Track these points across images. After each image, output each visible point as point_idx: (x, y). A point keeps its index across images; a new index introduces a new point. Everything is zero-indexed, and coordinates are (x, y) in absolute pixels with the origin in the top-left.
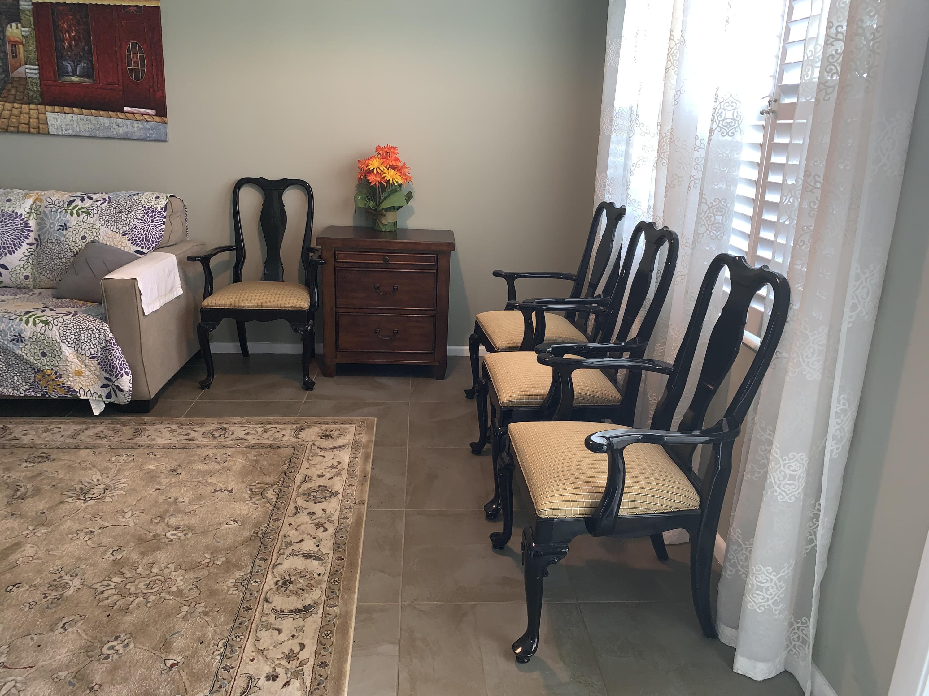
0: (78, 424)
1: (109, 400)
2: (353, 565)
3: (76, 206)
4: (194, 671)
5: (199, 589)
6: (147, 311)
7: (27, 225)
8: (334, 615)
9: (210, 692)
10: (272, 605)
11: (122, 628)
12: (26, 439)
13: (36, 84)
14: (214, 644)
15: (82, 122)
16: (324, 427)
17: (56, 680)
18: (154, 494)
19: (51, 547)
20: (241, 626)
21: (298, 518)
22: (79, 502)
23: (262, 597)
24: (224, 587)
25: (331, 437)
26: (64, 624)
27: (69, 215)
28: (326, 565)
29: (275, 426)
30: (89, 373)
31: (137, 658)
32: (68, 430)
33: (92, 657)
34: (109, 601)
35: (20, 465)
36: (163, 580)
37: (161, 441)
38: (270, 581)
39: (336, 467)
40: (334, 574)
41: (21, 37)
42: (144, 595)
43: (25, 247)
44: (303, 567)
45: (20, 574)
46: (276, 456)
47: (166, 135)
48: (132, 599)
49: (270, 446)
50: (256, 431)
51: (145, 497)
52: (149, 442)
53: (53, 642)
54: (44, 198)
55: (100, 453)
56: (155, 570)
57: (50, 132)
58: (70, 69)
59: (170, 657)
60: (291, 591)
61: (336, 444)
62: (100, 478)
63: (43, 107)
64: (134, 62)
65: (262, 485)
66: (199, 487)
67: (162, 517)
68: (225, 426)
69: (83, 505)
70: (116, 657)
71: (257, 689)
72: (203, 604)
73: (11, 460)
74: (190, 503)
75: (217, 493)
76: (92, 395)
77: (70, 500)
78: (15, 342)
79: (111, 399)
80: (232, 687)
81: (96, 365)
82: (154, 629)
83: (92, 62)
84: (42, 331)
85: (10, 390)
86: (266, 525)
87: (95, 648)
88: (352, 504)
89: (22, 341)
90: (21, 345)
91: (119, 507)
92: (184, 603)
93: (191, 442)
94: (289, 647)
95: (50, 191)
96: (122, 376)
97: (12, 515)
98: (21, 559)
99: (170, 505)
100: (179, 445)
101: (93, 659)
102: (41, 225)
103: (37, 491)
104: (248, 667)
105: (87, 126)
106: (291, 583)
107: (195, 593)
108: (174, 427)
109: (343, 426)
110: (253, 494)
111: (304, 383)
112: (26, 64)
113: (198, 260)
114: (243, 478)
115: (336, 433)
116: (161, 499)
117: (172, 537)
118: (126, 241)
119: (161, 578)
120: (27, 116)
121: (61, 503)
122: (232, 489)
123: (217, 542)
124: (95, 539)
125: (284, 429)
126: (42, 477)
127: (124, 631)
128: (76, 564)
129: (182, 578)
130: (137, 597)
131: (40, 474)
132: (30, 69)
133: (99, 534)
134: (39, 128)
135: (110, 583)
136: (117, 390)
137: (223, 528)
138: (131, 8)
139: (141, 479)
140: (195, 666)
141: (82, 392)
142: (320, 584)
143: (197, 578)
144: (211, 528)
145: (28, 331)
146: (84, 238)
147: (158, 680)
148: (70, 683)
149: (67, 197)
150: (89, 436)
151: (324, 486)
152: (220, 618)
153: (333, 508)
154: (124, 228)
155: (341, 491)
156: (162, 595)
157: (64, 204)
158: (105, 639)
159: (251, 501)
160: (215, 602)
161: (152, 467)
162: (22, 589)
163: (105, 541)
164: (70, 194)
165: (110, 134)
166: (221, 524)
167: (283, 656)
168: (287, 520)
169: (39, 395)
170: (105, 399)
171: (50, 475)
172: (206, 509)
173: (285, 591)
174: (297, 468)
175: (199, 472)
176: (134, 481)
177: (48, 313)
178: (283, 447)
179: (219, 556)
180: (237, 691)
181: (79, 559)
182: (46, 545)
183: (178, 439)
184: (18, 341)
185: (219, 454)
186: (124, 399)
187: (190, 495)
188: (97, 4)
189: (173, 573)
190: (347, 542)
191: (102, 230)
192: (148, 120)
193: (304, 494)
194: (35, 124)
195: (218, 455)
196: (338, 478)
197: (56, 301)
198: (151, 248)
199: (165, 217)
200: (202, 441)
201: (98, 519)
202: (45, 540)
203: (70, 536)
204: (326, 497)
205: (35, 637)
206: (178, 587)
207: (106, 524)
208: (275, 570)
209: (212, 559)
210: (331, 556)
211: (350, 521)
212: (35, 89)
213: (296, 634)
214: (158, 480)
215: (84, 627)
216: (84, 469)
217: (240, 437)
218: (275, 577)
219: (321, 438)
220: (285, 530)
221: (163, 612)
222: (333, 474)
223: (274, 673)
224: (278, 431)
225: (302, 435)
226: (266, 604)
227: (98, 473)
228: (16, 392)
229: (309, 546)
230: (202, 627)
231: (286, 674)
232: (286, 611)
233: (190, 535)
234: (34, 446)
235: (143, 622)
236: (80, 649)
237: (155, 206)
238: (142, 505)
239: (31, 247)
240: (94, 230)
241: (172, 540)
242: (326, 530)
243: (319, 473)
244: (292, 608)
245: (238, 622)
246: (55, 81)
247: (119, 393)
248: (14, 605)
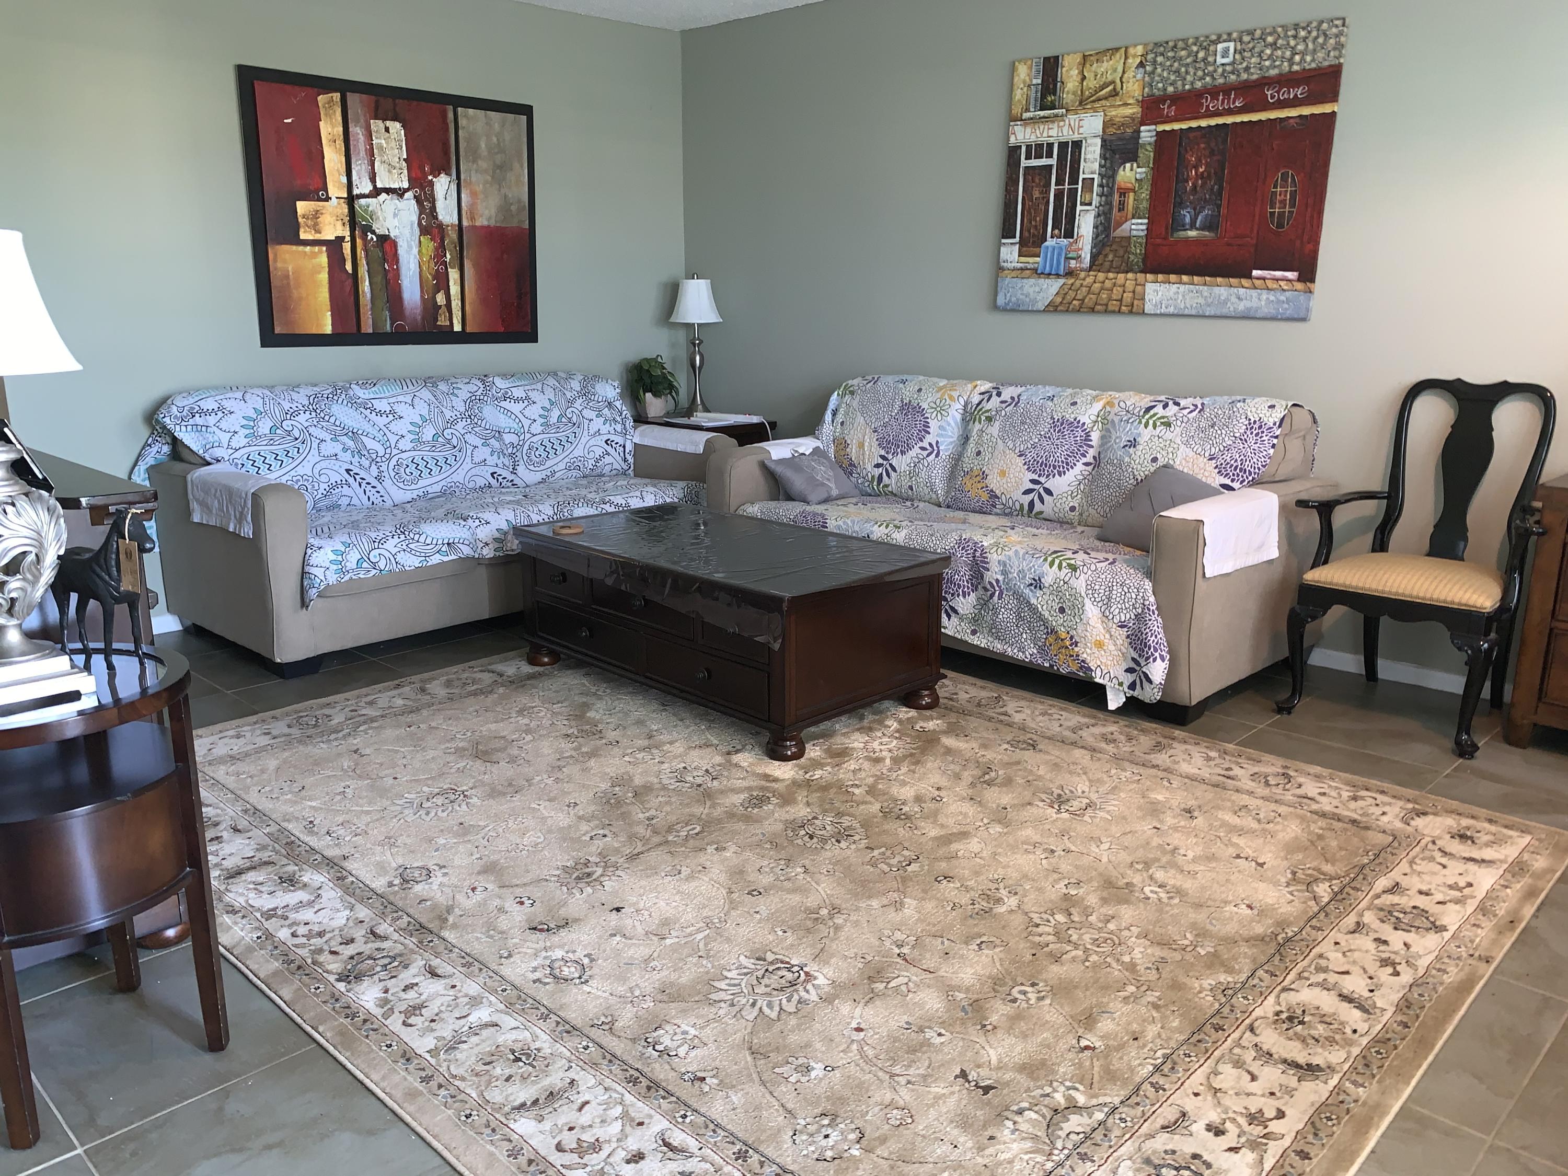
0: (1084, 716)
1: (1131, 692)
2: (1423, 1044)
3: (1155, 415)
4: (1111, 1067)
5: (1160, 973)
6: (1211, 571)
7: (1088, 437)
8: (1354, 1097)
9: (1122, 1102)
10: (1257, 1040)
11: (1044, 976)
12: (1018, 718)
13: (1141, 244)
14: (1151, 1050)
15: (1191, 294)
16: (1465, 822)
17: (950, 998)
18: (1149, 832)
19: (1000, 850)
20: (1199, 1044)
21: (1355, 939)
22: (1050, 810)
23: (1247, 1022)
24: (1196, 985)
25: (1473, 842)
26: (982, 943)
27: (1142, 426)
28: (1374, 1023)
29: (1374, 795)
30: (1113, 648)
31: (1048, 1017)
32: (1070, 720)
33: (998, 992)
34: (1041, 939)
35: (1000, 745)
36: (1117, 942)
37: (1185, 768)
38: (1269, 1006)
39: (1460, 889)
40: (1382, 1041)
41: (1133, 181)
42: (1086, 950)
43: (1079, 467)
44: (1332, 1011)
45: (956, 867)
46: (1356, 839)
47: (1308, 310)
48: (1069, 948)
49: (1354, 822)
50: (1339, 793)
51: (1136, 832)
52: (1169, 764)
53: (962, 956)
54: (1116, 402)
55: (1099, 759)
56: (1111, 926)
57: (1146, 311)
58: (1188, 220)
59: (1088, 1036)
60: (1296, 1034)
61: (1476, 854)
62: (1087, 790)
63: (1143, 275)
64: (1281, 202)
65: (1315, 873)
66: (1216, 844)
67: (1147, 865)
68: (1292, 773)
69: (1055, 816)
70: (1024, 1005)
71: (1187, 1132)
72: (1157, 994)
73: (992, 737)
74: (1194, 860)
75: (1239, 860)
76: (1111, 680)
77: (1041, 804)
78: (1033, 588)
79: (1134, 690)
80: (1154, 1112)
81: (1124, 637)
82: (1081, 995)
83: (1219, 206)
84: (1067, 579)
85: (1015, 651)
86: (1296, 929)
87: (1005, 984)
88: (1465, 955)
89: (1040, 589)
90: (1039, 593)
91: (1097, 833)
92: (1133, 981)
93: (1230, 781)
94: (1260, 1106)
95: (1127, 393)
96: (1155, 660)
97: (971, 799)
98: (962, 852)
99: (1164, 852)
100: (1210, 780)
101: (998, 995)
102: (1104, 438)
103: (1008, 782)
104: (1187, 1100)
105: (1196, 301)
106: (1302, 1023)
107: (1153, 975)
108: (1213, 754)
109: (1505, 831)
110: (1294, 879)
111: (1458, 743)
112: (1133, 218)
113: (1313, 507)
114: (1288, 853)
115: (1485, 838)
116: (1156, 841)
117: (1150, 895)
118: (1211, 469)
119: (1115, 938)
120: (1121, 290)
121: (1029, 804)
122: (1265, 863)
123: (1211, 923)
124: (1053, 861)
125: (1390, 804)
126: (1019, 767)
127: (1046, 981)
128: (1020, 880)
129: (1143, 950)
130: (1076, 949)
131: (1018, 763)
132: (1138, 224)
133: (1060, 857)
134: (1132, 305)
135: (1051, 919)
136: (1144, 680)
137: (1227, 909)
138: (1291, 121)
139: (1139, 808)
140: (1115, 1061)
141: (1098, 672)
142: (1351, 1045)
143: (1162, 958)
144: (1209, 903)
145: (1050, 575)
146: (1155, 460)
147: (1062, 1056)
148: (963, 1009)
149: (1146, 401)
150: (1093, 735)
151: (1423, 910)
152: (1173, 1021)
153: (1426, 948)
154: (1213, 449)
155: (1452, 929)
156: (1108, 959)
157: (1139, 412)
158: (1020, 980)
159: (1287, 889)
160: (1175, 999)
161: (1160, 797)
162: (952, 885)
163: (1065, 867)
164: (1152, 398)
165: (1224, 311)
166: (1226, 902)
167: (1244, 1111)
168: (1334, 935)
169: (1047, 665)
170: (1126, 690)
171: (1029, 767)
172: (1214, 875)
173: (1287, 1030)
174: (1387, 867)
175: (1224, 824)
176: (1129, 808)
177: (1081, 556)
178: (1375, 830)
179: (1206, 943)
180: (1158, 1120)
181: (1025, 876)
182: (995, 846)
183: (1212, 772)
184: (1036, 587)
185: (1266, 810)
186: (1151, 694)
187: (1199, 850)
188: (1242, 122)
189: (1133, 939)
190: (1428, 1005)
191: (1181, 450)
192: (1285, 288)
193: (1381, 910)
194: (1129, 300)
195: (1263, 810)
196: (1457, 907)
197: (1097, 543)
198: (1245, 483)
199: (1276, 437)
200: (1249, 785)
201: (1065, 838)
202: (995, 840)
203: (1025, 847)
204: (1419, 928)
205: (946, 942)
206: (1132, 959)
207: (1073, 848)
208: (1283, 995)
209: (1195, 943)
210: (1388, 1015)
211: (1450, 977)
212: (1138, 251)
213: (1278, 1094)
214: (1161, 816)
215: (1002, 955)
216: (1070, 773)
217: (1310, 795)
218: (1279, 1004)
219: (1452, 837)
220: (1325, 947)
221: (1101, 980)
222: (1448, 898)
223: (1221, 1127)
224: (1377, 805)
225: (1419, 822)
226: (1248, 1034)
227: (1087, 783)
228: (1021, 654)
229: (1356, 984)
230: (1144, 1021)
231: (1239, 1136)
232: (1276, 1056)
233: (1176, 901)
234: (1023, 728)
235: (1072, 981)
236: (989, 978)
237: (1266, 419)
238: (1128, 841)
239: (1087, 468)
240: (1170, 450)
241: (1148, 898)
242: (1397, 974)
243: (1424, 888)
244: (1285, 1055)
245: (1196, 1037)
246: (1165, 238)
247: (1145, 683)
248: (938, 899)
